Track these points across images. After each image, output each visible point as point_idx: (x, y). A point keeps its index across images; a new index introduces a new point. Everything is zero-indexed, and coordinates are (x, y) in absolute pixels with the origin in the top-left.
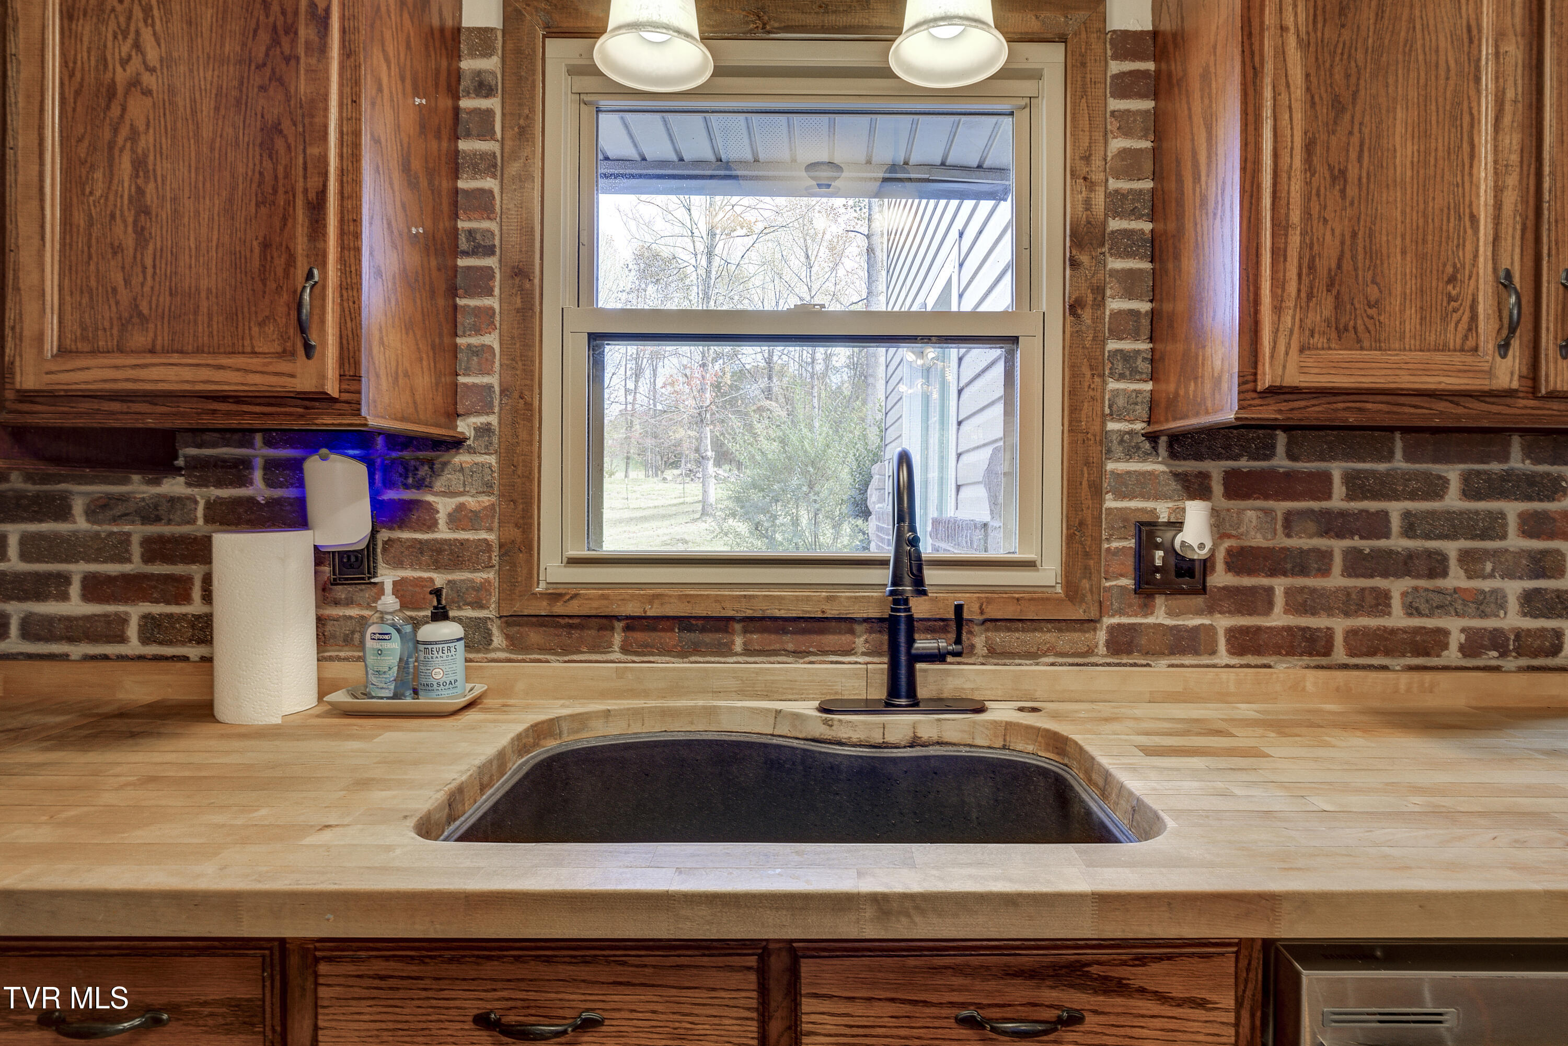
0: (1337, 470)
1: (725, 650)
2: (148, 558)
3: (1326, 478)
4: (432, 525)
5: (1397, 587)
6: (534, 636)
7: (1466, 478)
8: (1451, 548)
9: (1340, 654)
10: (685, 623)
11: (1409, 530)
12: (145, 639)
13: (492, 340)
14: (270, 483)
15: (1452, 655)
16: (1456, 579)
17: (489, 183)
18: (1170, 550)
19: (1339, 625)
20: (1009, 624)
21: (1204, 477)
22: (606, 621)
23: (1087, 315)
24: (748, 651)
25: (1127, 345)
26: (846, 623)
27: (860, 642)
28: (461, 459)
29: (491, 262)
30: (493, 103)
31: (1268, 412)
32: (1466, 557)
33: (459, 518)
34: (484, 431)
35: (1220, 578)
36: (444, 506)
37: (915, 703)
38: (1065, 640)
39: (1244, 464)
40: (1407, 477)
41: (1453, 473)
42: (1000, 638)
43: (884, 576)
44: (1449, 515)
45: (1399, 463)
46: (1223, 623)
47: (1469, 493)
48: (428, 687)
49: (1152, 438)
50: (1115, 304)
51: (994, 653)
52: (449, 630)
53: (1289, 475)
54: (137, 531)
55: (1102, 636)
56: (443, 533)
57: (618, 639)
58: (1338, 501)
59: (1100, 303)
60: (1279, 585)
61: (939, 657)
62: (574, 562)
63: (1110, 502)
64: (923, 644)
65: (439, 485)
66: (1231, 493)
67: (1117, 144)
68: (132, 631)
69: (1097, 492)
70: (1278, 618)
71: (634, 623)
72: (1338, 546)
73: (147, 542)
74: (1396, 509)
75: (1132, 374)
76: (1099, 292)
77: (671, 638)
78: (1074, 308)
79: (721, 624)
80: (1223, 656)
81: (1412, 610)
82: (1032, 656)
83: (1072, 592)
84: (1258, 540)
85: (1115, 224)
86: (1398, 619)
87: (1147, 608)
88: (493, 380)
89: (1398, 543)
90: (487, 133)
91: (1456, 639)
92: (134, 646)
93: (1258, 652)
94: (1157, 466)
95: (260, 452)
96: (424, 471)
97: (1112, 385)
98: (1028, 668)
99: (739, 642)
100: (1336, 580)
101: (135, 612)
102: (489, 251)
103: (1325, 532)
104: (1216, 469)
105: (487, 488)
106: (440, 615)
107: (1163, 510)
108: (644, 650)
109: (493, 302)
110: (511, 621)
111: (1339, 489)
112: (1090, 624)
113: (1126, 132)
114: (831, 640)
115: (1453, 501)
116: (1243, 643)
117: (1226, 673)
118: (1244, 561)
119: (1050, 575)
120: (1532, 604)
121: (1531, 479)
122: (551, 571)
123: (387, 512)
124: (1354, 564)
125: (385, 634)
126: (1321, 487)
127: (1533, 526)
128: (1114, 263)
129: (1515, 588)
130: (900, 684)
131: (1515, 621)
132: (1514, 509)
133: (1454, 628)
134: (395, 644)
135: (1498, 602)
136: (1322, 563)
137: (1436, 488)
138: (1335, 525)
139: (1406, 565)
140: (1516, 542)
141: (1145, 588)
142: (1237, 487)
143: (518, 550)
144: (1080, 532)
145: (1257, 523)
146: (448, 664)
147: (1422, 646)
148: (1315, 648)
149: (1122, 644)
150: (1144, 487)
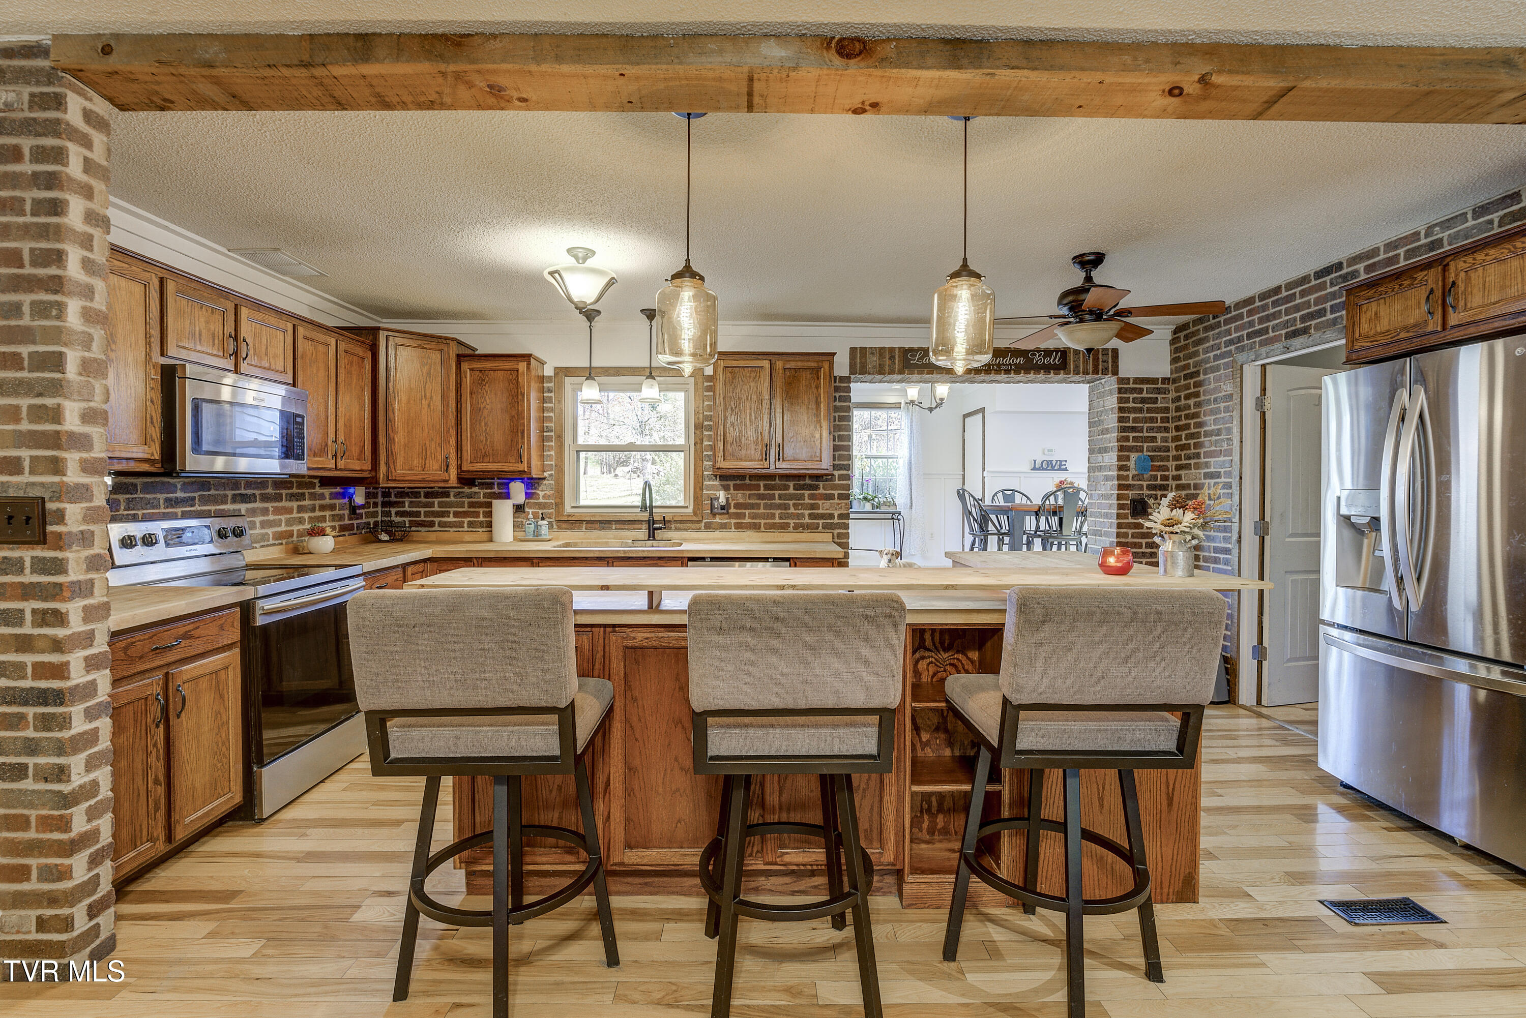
0: (762, 483)
1: (610, 529)
2: (469, 507)
3: (759, 486)
4: (539, 499)
5: (777, 512)
6: (564, 525)
7: (794, 485)
8: (791, 502)
9: (762, 529)
10: (600, 522)
11: (780, 498)
12: (469, 527)
13: (553, 453)
14: (499, 488)
15: (791, 529)
16: (792, 510)
17: (552, 414)
18: (719, 503)
19: (763, 522)
20: (680, 522)
21: (729, 485)
22: (581, 522)
23: (698, 446)
24: (617, 529)
25: (709, 453)
26: (640, 522)
27: (644, 527)
28: (545, 482)
29: (552, 434)
30: (552, 395)
32: (795, 505)
33: (544, 497)
34: (551, 475)
35: (732, 510)
36: (541, 494)
37: (654, 539)
38: (694, 526)
39: (738, 482)
40: (779, 485)
41: (791, 484)
42: (678, 525)
44: (790, 494)
45: (777, 482)
46: (733, 521)
47: (795, 489)
48: (540, 536)
49: (716, 476)
50: (706, 443)
51: (677, 529)
52: (545, 522)
53: (750, 485)
54: (466, 500)
55: (703, 525)
56: (541, 500)
57: (584, 526)
58: (762, 491)
59: (702, 443)
60: (747, 512)
61: (663, 529)
62: (573, 507)
63: (705, 492)
64: (655, 526)
65: (540, 488)
66: (734, 489)
67: (705, 404)
68: (466, 525)
69: (702, 489)
70: (747, 520)
71: (588, 522)
72: (762, 502)
73: (469, 503)
74: (777, 493)
75: (709, 460)
76: (702, 439)
77: (597, 526)
78: (697, 443)
79: (609, 522)
80: (733, 529)
81: (780, 518)
82: (686, 530)
83: (695, 514)
84: (741, 501)
85: (706, 423)
86: (777, 520)
87: (714, 518)
88: (553, 463)
89: (777, 501)
90: (551, 402)
91: (792, 525)
92: (466, 528)
93: (742, 528)
94: (717, 483)
95: (496, 481)
96: (537, 485)
97: (705, 463)
98: (685, 532)
99: (614, 527)
100: (762, 511)
101: (466, 520)
102: (552, 431)
103: (759, 499)
104: (731, 483)
105: (552, 489)
106: (543, 519)
107: (717, 494)
108: (591, 529)
109: (553, 444)
110: (558, 522)
111: (762, 488)
112: (700, 522)
113: (707, 400)
114: (636, 526)
115: (791, 491)
116: (739, 526)
117: (733, 534)
118: (737, 506)
119: (690, 510)
120: (811, 516)
121: (811, 485)
122: (568, 509)
123: (528, 495)
124: (766, 507)
125: (530, 524)
126: (757, 487)
127: (811, 497)
128: (706, 433)
129: (807, 512)
130: (652, 536)
131: (807, 520)
132: (807, 493)
133: (792, 522)
134: (533, 526)
135: (803, 515)
136: (757, 506)
137: (786, 488)
138: (761, 497)
139: (779, 507)
140: (807, 501)
141: (714, 515)
142: (736, 488)
143: (559, 504)
144: (698, 500)
145: (740, 497)
146: (545, 531)
147: (784, 527)
148: (756, 527)
149: (708, 527)
150: (712, 488)
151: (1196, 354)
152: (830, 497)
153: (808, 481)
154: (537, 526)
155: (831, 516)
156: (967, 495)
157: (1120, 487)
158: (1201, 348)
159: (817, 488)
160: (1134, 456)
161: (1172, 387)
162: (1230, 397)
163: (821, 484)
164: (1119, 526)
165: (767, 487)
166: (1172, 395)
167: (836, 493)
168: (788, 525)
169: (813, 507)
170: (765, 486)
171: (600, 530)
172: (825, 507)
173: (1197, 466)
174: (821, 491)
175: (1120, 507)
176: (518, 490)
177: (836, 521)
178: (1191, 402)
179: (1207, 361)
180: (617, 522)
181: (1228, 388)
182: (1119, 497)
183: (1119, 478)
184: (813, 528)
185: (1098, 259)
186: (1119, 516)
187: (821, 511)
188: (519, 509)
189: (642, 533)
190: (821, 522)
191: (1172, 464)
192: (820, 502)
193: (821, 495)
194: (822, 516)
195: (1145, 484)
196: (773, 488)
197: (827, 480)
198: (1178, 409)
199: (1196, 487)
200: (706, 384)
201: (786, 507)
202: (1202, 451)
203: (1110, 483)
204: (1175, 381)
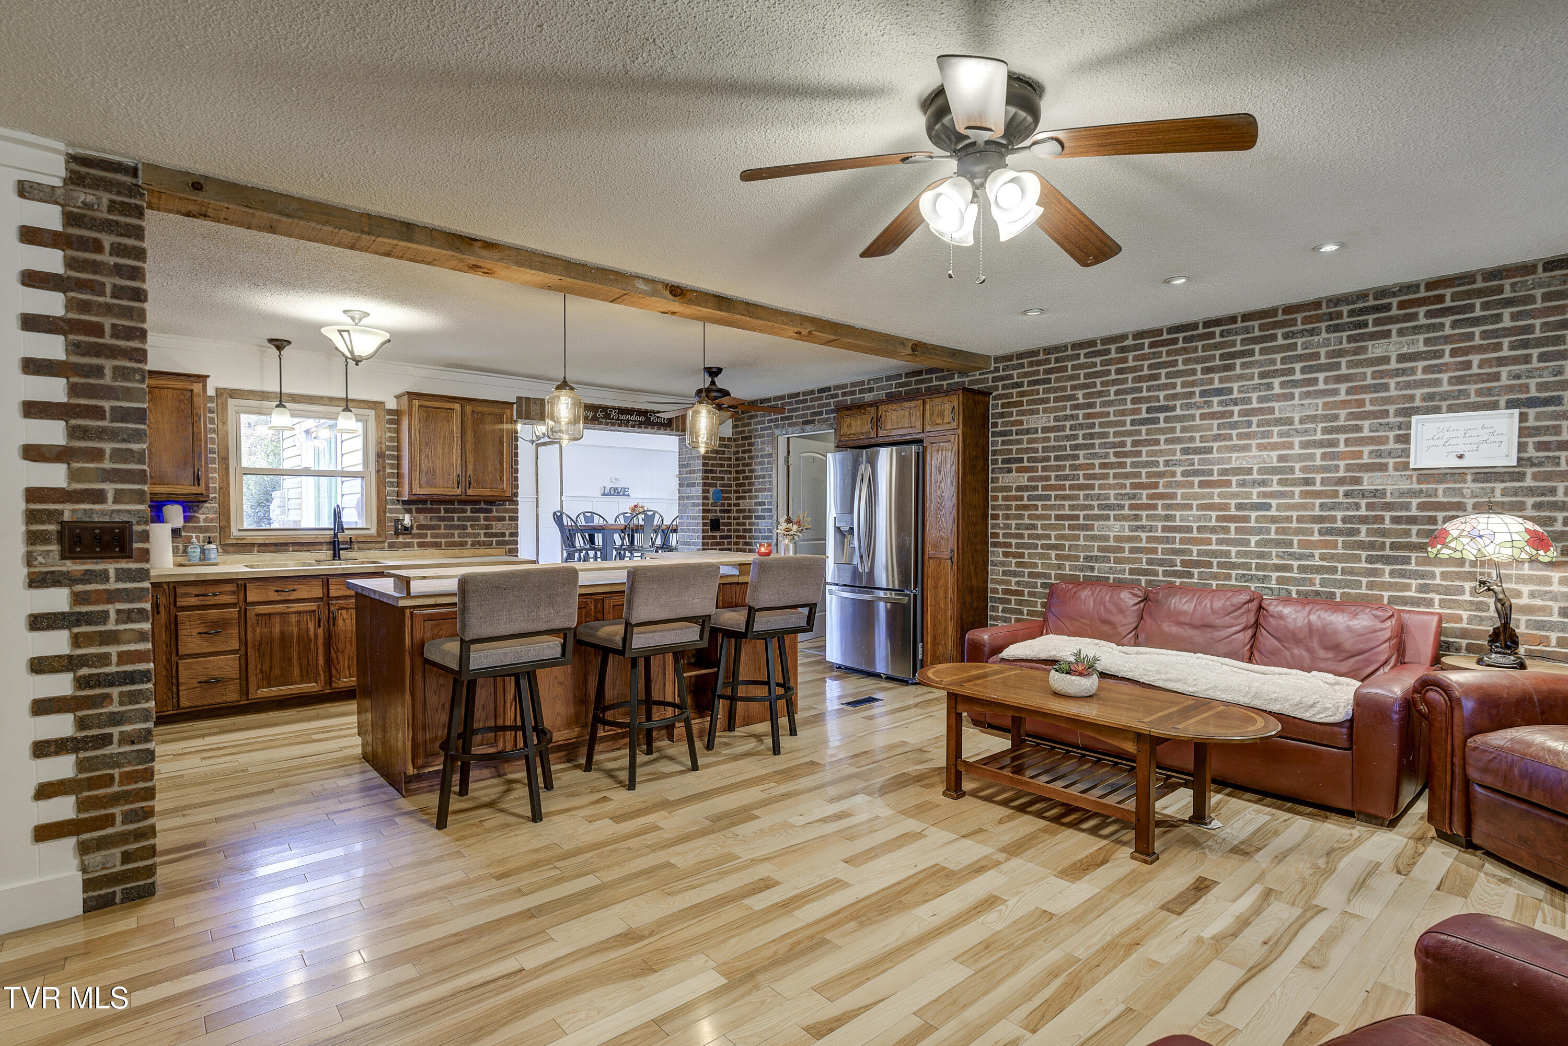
0: (442, 507)
1: (287, 551)
3: (440, 509)
4: (199, 522)
5: (456, 532)
6: (231, 549)
7: (471, 509)
8: (468, 524)
9: (443, 547)
10: (275, 545)
11: (459, 520)
13: (216, 475)
15: (469, 546)
16: (470, 530)
17: (214, 436)
18: (402, 525)
19: (443, 541)
20: (363, 542)
21: (410, 509)
22: (253, 545)
23: (381, 473)
24: (293, 551)
25: (390, 479)
26: (321, 543)
27: (324, 548)
28: (207, 505)
29: (215, 455)
30: (214, 415)
31: (414, 498)
32: (471, 525)
33: (205, 520)
34: (214, 498)
35: (415, 531)
36: (202, 517)
37: (340, 559)
38: (377, 546)
39: (420, 506)
40: (458, 509)
41: (469, 508)
42: (361, 546)
43: (332, 532)
44: (468, 517)
45: (456, 506)
46: (416, 541)
47: (472, 512)
48: (209, 559)
49: (400, 501)
50: (388, 471)
51: (359, 549)
52: (213, 546)
53: (431, 509)
55: (387, 544)
56: (202, 524)
57: (256, 549)
58: (442, 514)
59: (384, 471)
60: (429, 532)
61: (346, 549)
62: (241, 530)
63: (388, 515)
64: (341, 546)
65: (201, 511)
66: (416, 512)
67: (388, 435)
69: (385, 512)
70: (429, 539)
71: (260, 545)
72: (443, 523)
74: (456, 515)
75: (393, 486)
76: (384, 468)
77: (272, 548)
78: (378, 471)
79: (286, 544)
80: (416, 548)
81: (459, 537)
82: (369, 549)
83: (379, 535)
84: (424, 523)
85: (388, 453)
86: (456, 539)
87: (397, 538)
88: (218, 485)
89: (456, 523)
90: (213, 423)
91: (470, 543)
93: (424, 547)
94: (399, 507)
96: (196, 508)
97: (388, 489)
98: (368, 551)
99: (291, 549)
100: (442, 531)
102: (215, 453)
103: (439, 521)
104: (413, 507)
105: (215, 512)
106: (210, 542)
107: (401, 517)
108: (264, 552)
109: (216, 466)
110: (226, 545)
111: (442, 511)
112: (383, 542)
113: (390, 432)
114: (316, 547)
115: (469, 514)
116: (421, 545)
117: (417, 551)
118: (420, 527)
119: (373, 531)
120: (486, 535)
121: (486, 509)
122: (235, 532)
123: (187, 519)
124: (446, 527)
125: (195, 548)
126: (439, 511)
127: (486, 519)
128: (388, 461)
129: (482, 532)
130: (336, 556)
131: (482, 538)
132: (482, 515)
133: (469, 540)
134: (199, 550)
135: (479, 534)
136: (439, 527)
137: (465, 511)
138: (442, 519)
139: (458, 527)
140: (482, 522)
141: (397, 534)
142: (419, 511)
143: (224, 528)
144: (381, 521)
145: (423, 519)
146: (213, 555)
147: (462, 545)
148: (437, 545)
149: (392, 546)
150: (396, 511)
151: (749, 424)
152: (503, 519)
153: (483, 506)
154: (203, 551)
155: (503, 535)
156: (564, 517)
157: (704, 511)
158: (752, 421)
159: (490, 511)
160: (712, 490)
161: (733, 444)
162: (770, 455)
163: (494, 508)
164: (704, 538)
165: (446, 511)
166: (733, 449)
167: (507, 515)
168: (466, 543)
169: (488, 527)
170: (445, 509)
171: (275, 552)
172: (497, 527)
173: (750, 498)
174: (495, 514)
175: (704, 524)
176: (175, 515)
177: (507, 538)
178: (746, 455)
179: (756, 430)
180: (294, 544)
181: (769, 449)
182: (703, 518)
183: (703, 504)
184: (489, 545)
185: (719, 371)
186: (703, 531)
187: (494, 531)
188: (176, 532)
189: (326, 554)
190: (494, 540)
191: (733, 496)
192: (494, 523)
193: (495, 517)
194: (496, 535)
195: (718, 509)
196: (453, 511)
197: (499, 505)
198: (737, 459)
199: (750, 511)
200: (387, 417)
201: (465, 528)
202: (753, 488)
203: (697, 508)
204: (735, 440)
